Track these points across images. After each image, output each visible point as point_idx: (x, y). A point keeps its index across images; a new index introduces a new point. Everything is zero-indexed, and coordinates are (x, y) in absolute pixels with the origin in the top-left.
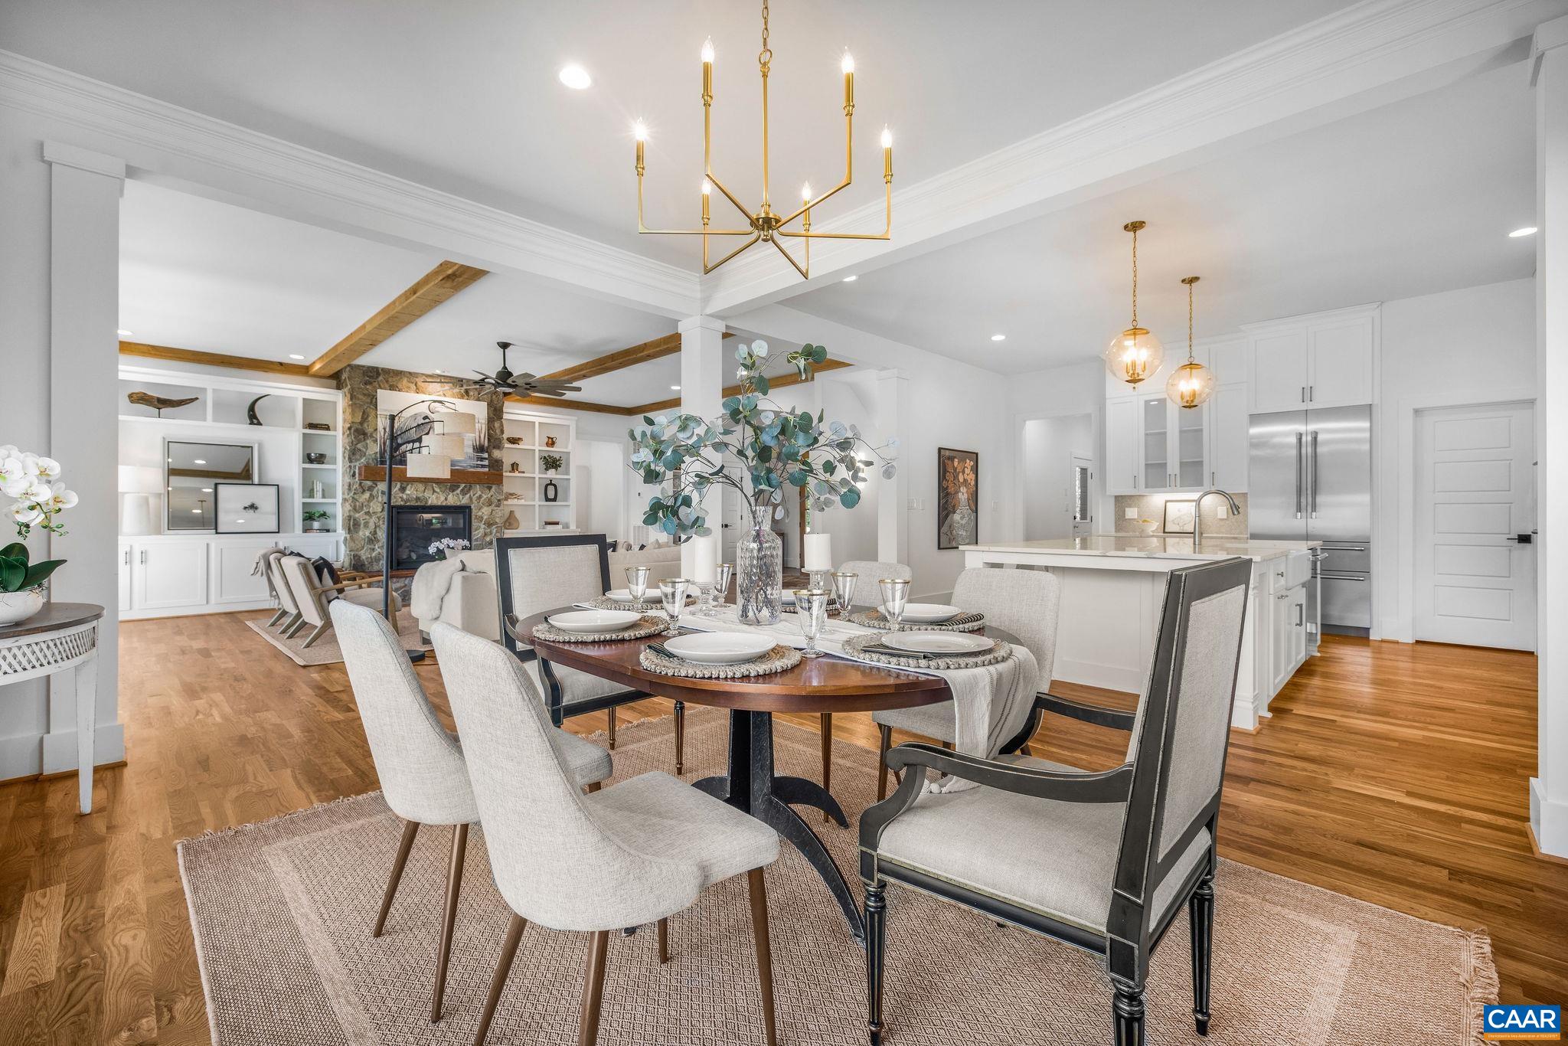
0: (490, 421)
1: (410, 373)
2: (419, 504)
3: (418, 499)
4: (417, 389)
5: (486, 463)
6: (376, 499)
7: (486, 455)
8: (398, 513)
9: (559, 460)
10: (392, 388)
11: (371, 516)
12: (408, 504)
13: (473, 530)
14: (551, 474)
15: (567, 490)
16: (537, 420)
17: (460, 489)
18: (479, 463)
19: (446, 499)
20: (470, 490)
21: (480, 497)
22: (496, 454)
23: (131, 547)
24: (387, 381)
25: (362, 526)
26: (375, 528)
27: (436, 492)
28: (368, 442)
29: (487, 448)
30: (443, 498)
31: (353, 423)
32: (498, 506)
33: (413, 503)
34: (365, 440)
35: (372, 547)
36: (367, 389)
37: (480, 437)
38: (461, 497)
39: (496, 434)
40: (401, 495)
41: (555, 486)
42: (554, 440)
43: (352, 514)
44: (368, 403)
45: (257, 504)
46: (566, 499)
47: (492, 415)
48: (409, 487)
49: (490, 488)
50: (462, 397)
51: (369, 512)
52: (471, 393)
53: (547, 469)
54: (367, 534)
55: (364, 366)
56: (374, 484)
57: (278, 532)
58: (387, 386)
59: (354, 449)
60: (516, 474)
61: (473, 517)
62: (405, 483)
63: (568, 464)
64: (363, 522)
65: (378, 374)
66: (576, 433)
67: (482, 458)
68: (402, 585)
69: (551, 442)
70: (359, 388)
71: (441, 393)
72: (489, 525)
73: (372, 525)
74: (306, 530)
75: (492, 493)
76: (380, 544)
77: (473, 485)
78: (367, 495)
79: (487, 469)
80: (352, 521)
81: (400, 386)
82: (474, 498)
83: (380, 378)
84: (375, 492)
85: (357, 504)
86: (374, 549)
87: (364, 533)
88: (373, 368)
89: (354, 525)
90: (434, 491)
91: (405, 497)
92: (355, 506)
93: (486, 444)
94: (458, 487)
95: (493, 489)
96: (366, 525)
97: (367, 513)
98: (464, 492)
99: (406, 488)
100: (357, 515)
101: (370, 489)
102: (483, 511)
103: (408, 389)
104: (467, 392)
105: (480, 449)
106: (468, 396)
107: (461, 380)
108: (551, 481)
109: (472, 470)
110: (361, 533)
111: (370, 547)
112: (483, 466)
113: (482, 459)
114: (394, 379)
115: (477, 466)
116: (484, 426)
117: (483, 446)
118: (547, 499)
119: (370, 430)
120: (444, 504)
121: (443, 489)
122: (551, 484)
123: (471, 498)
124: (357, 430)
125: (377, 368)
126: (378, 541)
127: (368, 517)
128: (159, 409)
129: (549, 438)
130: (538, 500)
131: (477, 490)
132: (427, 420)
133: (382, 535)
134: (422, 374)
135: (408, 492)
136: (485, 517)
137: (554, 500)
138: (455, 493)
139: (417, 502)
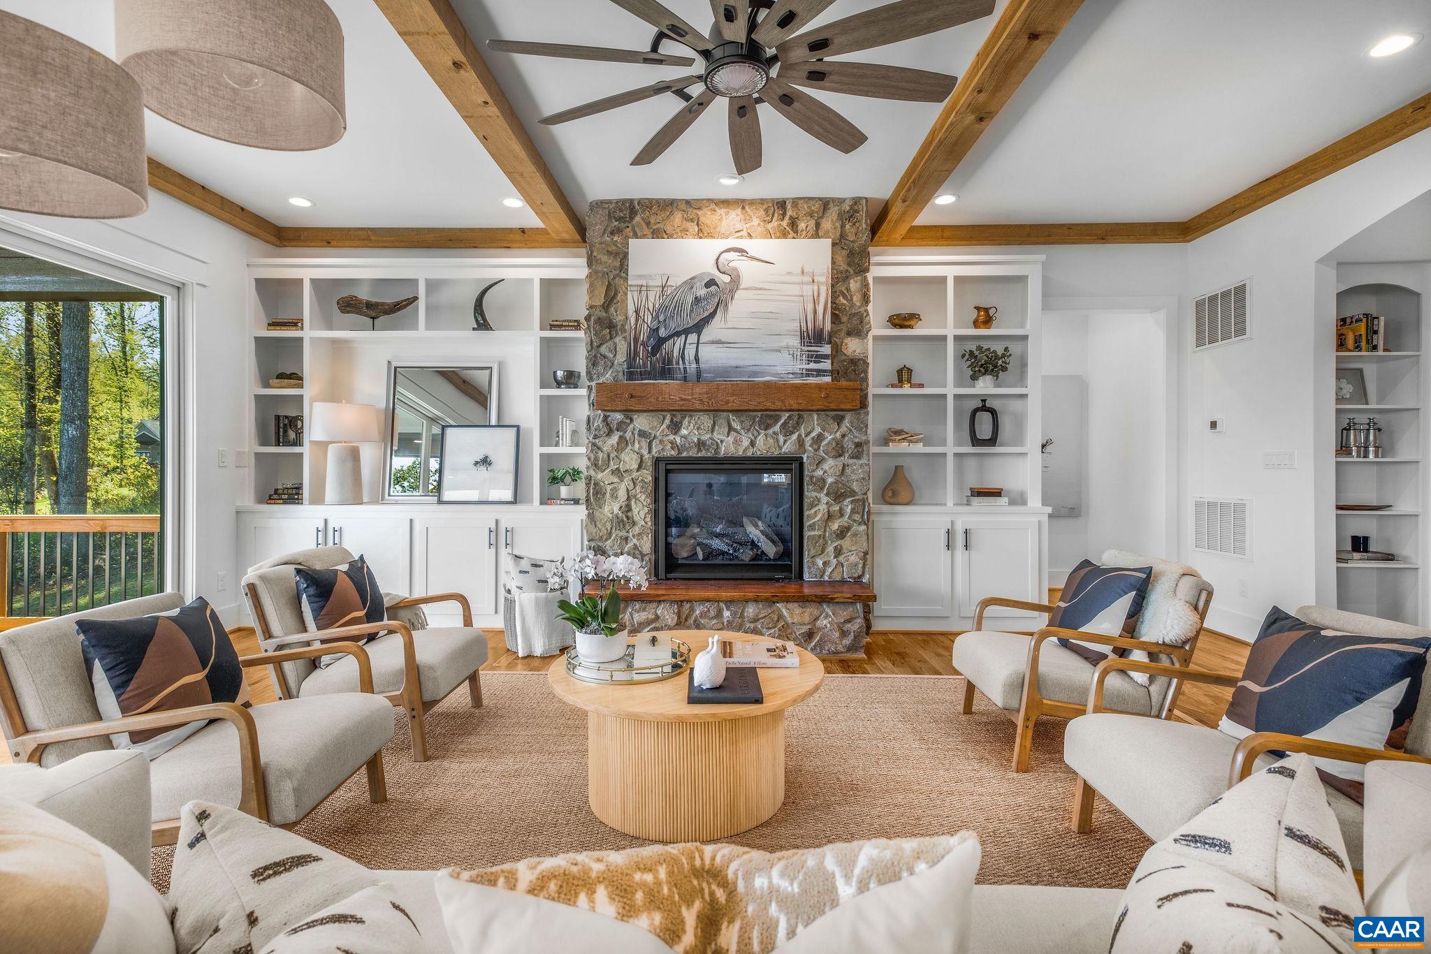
0: (839, 279)
1: (688, 202)
2: (703, 454)
3: (701, 444)
4: (700, 230)
5: (826, 365)
6: (630, 447)
7: (826, 349)
8: (668, 472)
9: (1003, 356)
10: (657, 234)
11: (621, 478)
12: (684, 454)
13: (805, 507)
14: (985, 386)
15: (1020, 422)
16: (950, 272)
17: (780, 423)
18: (812, 366)
19: (752, 444)
20: (798, 424)
21: (820, 438)
22: (852, 346)
23: (326, 521)
24: (648, 224)
25: (608, 495)
26: (629, 499)
27: (736, 431)
28: (617, 340)
29: (831, 335)
30: (746, 443)
31: (591, 307)
32: (857, 456)
33: (693, 453)
34: (611, 338)
35: (623, 534)
36: (615, 244)
37: (815, 312)
38: (781, 439)
39: (852, 305)
40: (671, 437)
41: (993, 412)
42: (991, 312)
43: (592, 473)
44: (615, 268)
45: (492, 458)
46: (1019, 439)
47: (843, 267)
48: (686, 422)
49: (839, 420)
50: (784, 235)
51: (618, 469)
52: (802, 225)
53: (974, 378)
54: (616, 510)
55: (610, 202)
56: (627, 417)
57: (515, 502)
58: (646, 231)
59: (595, 356)
60: (906, 390)
61: (806, 479)
62: (679, 416)
63: (1023, 365)
64: (609, 488)
65: (633, 212)
66: (1043, 296)
67: (817, 356)
68: (651, 616)
69: (985, 317)
70: (601, 243)
71: (744, 233)
72: (838, 495)
73: (622, 494)
74: (546, 500)
75: (843, 429)
76: (637, 530)
77: (805, 415)
78: (615, 439)
79: (828, 379)
80: (592, 486)
81: (669, 229)
82: (808, 441)
83: (638, 219)
84: (628, 435)
85: (600, 455)
86: (627, 539)
87: (611, 508)
88: (624, 201)
89: (596, 493)
90: (731, 429)
91: (678, 440)
92: (596, 459)
93: (828, 326)
94: (777, 419)
95: (846, 423)
96: (614, 496)
97: (616, 472)
98: (787, 431)
99: (681, 423)
100: (600, 476)
101: (621, 427)
102: (826, 466)
103: (684, 233)
104: (793, 224)
105: (813, 337)
106: (796, 232)
107: (782, 204)
108: (984, 401)
109: (797, 381)
110: (606, 509)
111: (621, 534)
112: (820, 373)
113: (819, 358)
114: (659, 218)
115: (810, 373)
116: (823, 289)
117: (822, 330)
118: (976, 441)
119: (619, 318)
120: (749, 454)
121: (748, 423)
122: (984, 408)
123: (801, 442)
124: (599, 320)
125: (631, 201)
126: (634, 524)
127: (616, 480)
128: (373, 318)
129: (978, 309)
130: (951, 443)
131: (814, 425)
132: (713, 288)
133: (641, 512)
134: (709, 200)
135: (684, 432)
136: (830, 480)
137: (992, 441)
138: (770, 431)
139: (699, 450)
